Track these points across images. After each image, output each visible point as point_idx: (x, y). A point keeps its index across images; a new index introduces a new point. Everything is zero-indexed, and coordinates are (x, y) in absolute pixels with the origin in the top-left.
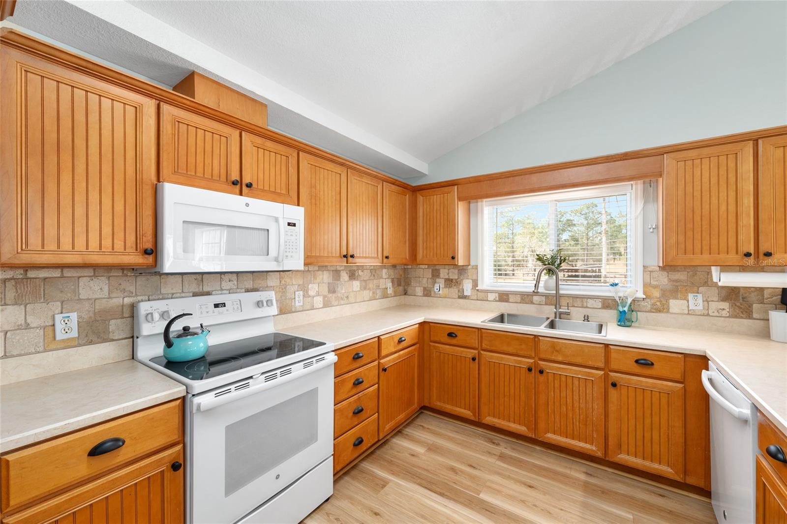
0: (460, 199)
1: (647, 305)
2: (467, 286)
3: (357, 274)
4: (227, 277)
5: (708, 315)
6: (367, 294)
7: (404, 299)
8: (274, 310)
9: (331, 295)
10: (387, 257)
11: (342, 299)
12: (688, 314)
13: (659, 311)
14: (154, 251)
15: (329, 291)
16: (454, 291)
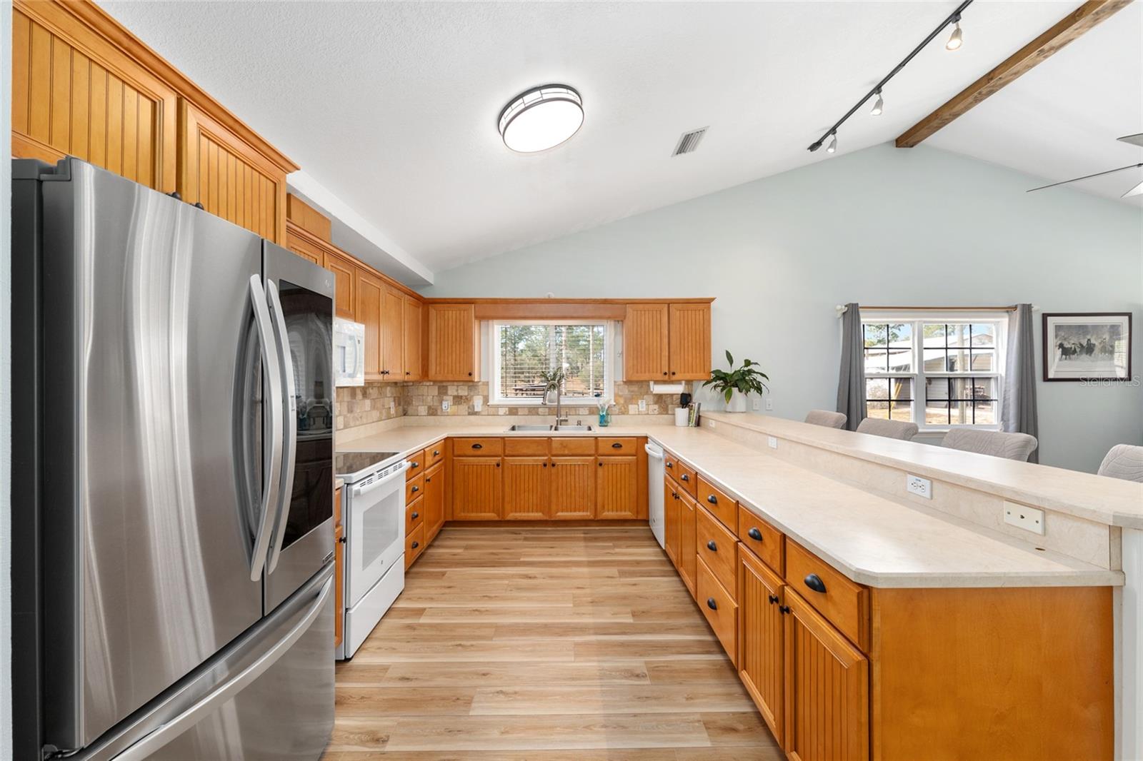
0: (476, 317)
1: (616, 410)
2: (478, 403)
3: (368, 392)
5: (648, 414)
6: (375, 414)
7: (404, 419)
9: (349, 415)
10: (407, 373)
11: (358, 419)
12: (639, 414)
13: (623, 414)
16: (463, 408)
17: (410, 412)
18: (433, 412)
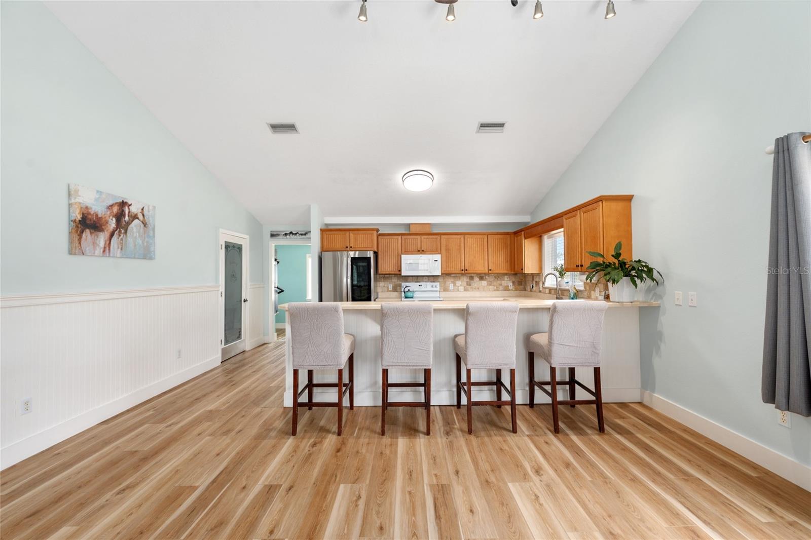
0: (526, 238)
2: (541, 286)
4: (425, 277)
6: (491, 287)
7: (523, 292)
8: (438, 289)
9: (468, 286)
10: (490, 270)
11: (475, 289)
13: (589, 297)
14: (400, 271)
15: (467, 285)
16: (537, 289)
17: (526, 289)
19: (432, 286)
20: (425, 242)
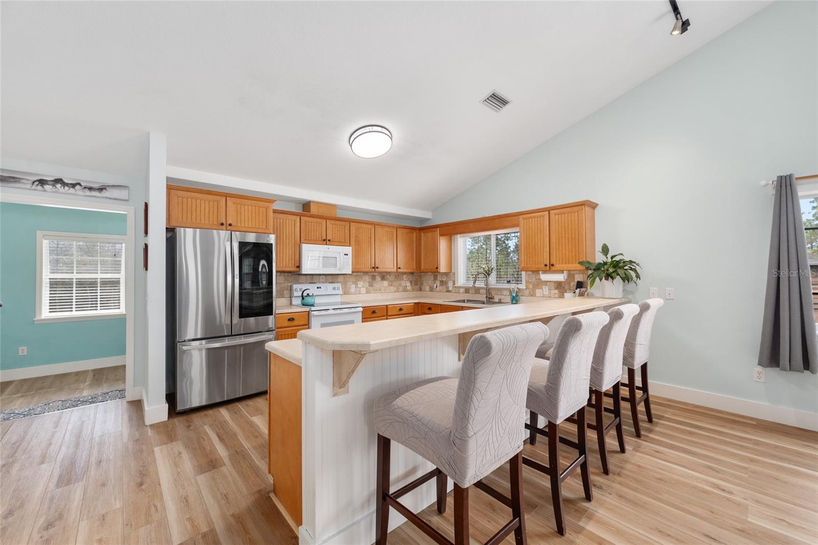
0: (441, 235)
1: (527, 292)
2: (450, 285)
3: (386, 277)
4: (321, 277)
5: (550, 297)
6: (392, 288)
7: (419, 293)
8: (341, 292)
9: (370, 288)
10: (399, 268)
11: (377, 290)
12: (543, 297)
13: (532, 296)
14: (299, 267)
15: (369, 286)
16: (444, 288)
17: (423, 289)
18: (431, 290)
19: (334, 289)
20: (332, 230)
